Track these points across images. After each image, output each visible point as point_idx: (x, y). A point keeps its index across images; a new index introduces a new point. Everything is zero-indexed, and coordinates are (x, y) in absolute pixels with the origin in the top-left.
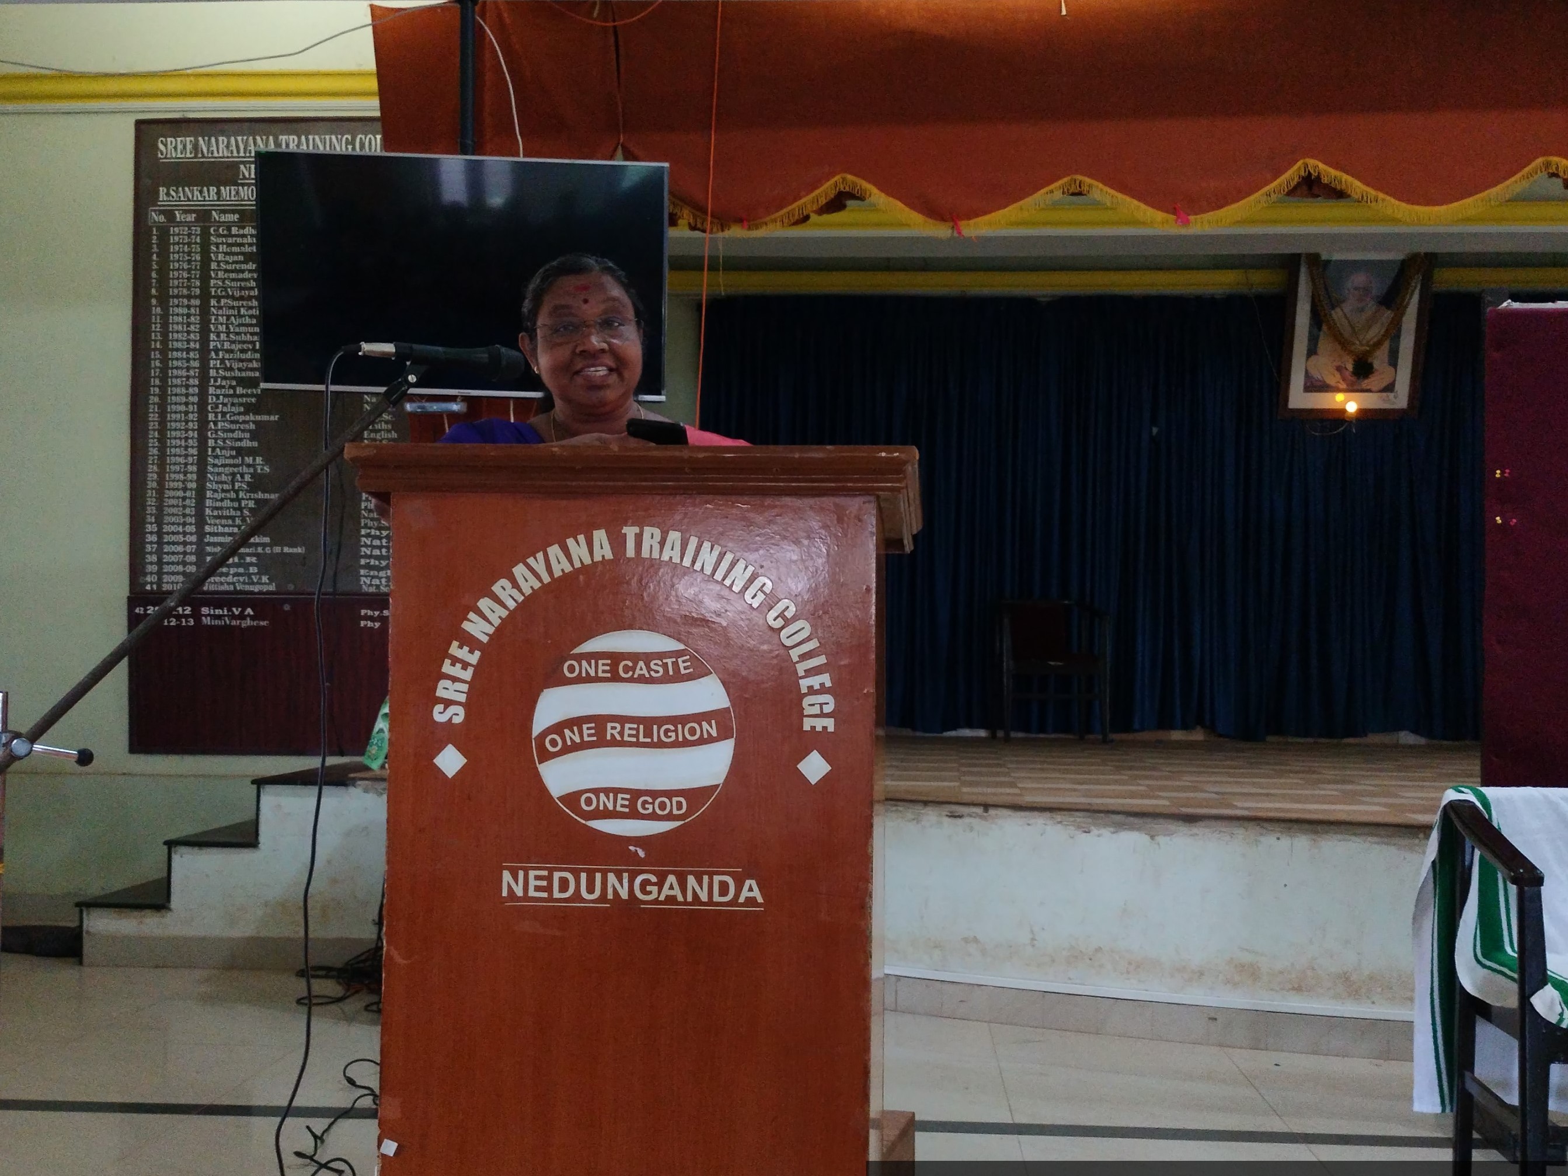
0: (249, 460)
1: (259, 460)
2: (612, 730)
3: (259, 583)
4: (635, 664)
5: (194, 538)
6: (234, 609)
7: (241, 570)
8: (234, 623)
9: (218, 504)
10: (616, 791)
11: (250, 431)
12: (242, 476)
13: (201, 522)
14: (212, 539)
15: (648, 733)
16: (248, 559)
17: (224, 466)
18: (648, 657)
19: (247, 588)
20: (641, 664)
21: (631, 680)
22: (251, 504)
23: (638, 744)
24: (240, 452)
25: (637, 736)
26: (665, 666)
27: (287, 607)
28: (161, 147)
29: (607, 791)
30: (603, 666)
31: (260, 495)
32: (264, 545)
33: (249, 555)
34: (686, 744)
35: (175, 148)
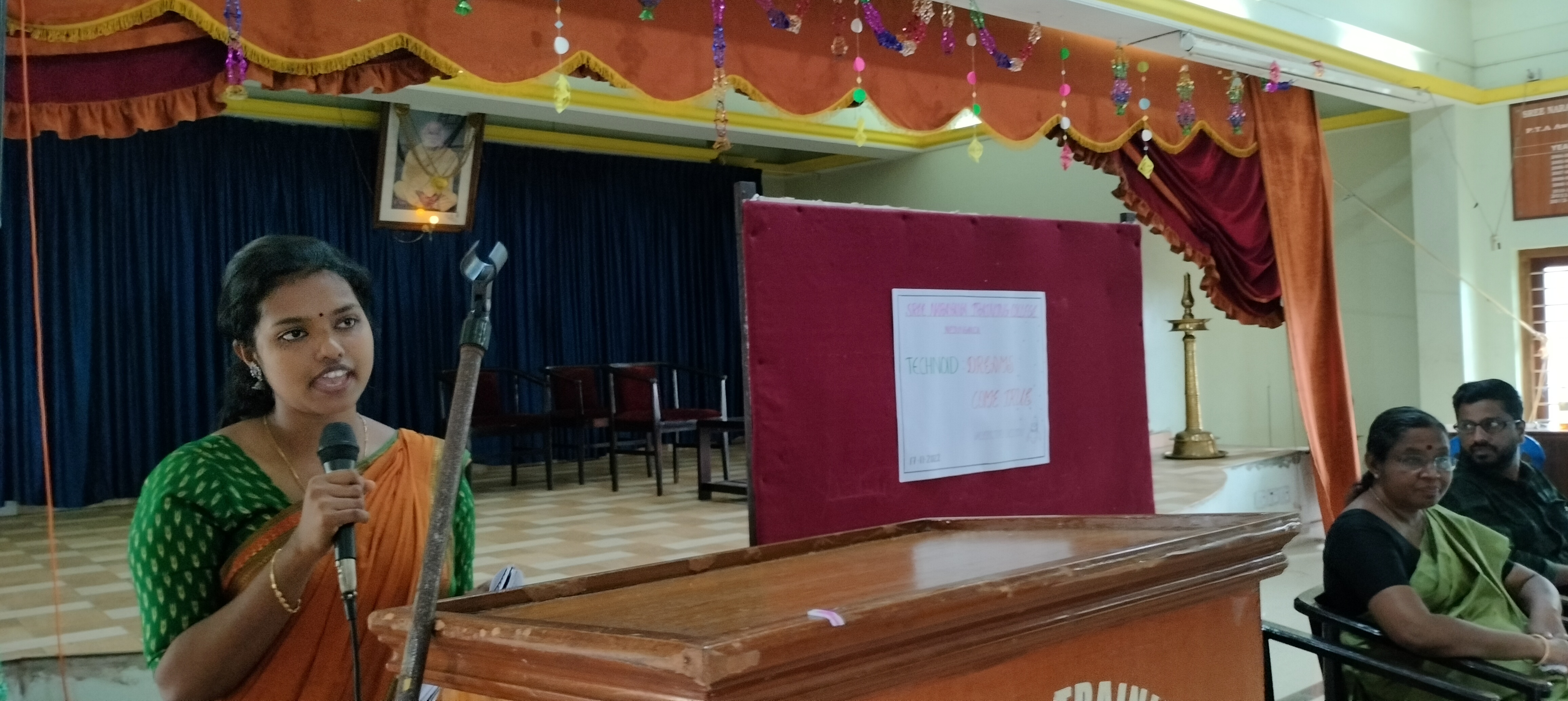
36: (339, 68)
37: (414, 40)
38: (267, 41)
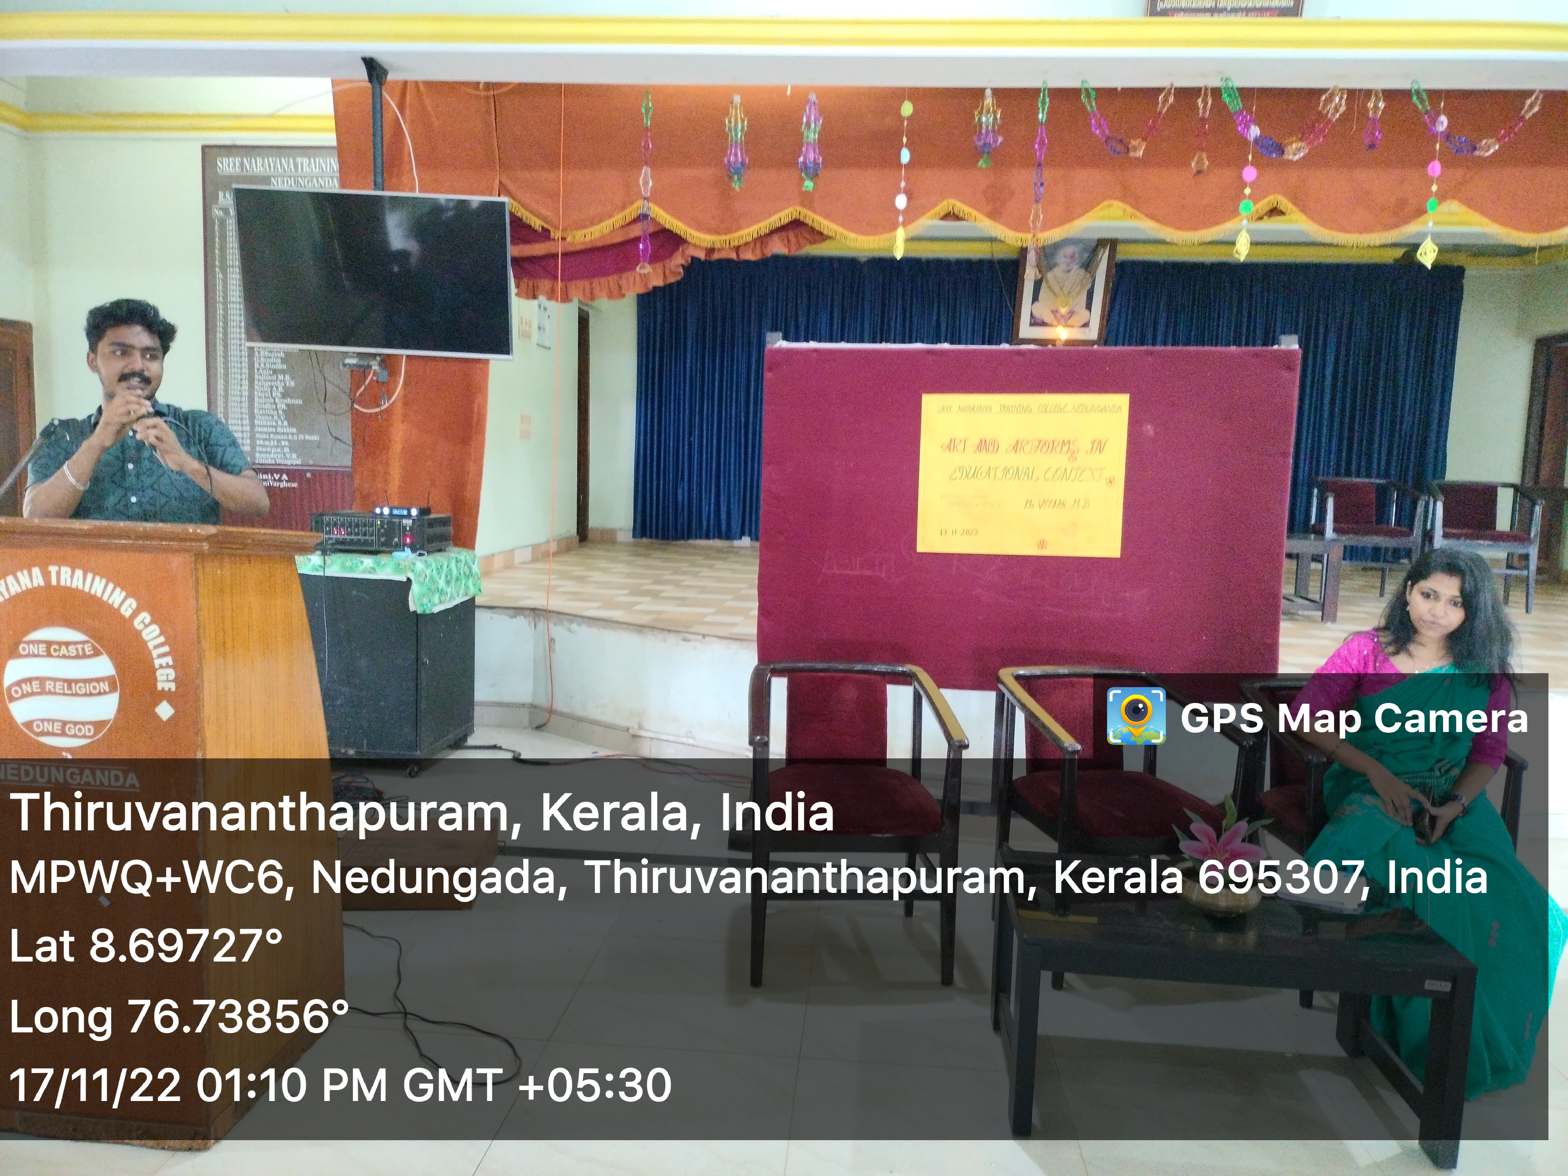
0: (281, 377)
1: (287, 377)
2: (49, 685)
3: (291, 458)
4: (60, 647)
5: (248, 428)
6: (275, 475)
7: (279, 450)
8: (276, 484)
9: (263, 406)
10: (54, 721)
11: (281, 358)
12: (277, 388)
13: (252, 417)
14: (260, 429)
15: (70, 688)
16: (283, 443)
17: (265, 381)
18: (67, 644)
19: (282, 462)
20: (63, 647)
21: (58, 657)
22: (284, 407)
23: (64, 694)
24: (275, 372)
25: (63, 689)
26: (77, 649)
27: (309, 475)
28: (219, 163)
29: (48, 721)
30: (42, 648)
31: (289, 401)
32: (293, 434)
33: (284, 440)
34: (91, 694)
35: (229, 165)
36: (750, 239)
37: (804, 211)
38: (700, 226)
